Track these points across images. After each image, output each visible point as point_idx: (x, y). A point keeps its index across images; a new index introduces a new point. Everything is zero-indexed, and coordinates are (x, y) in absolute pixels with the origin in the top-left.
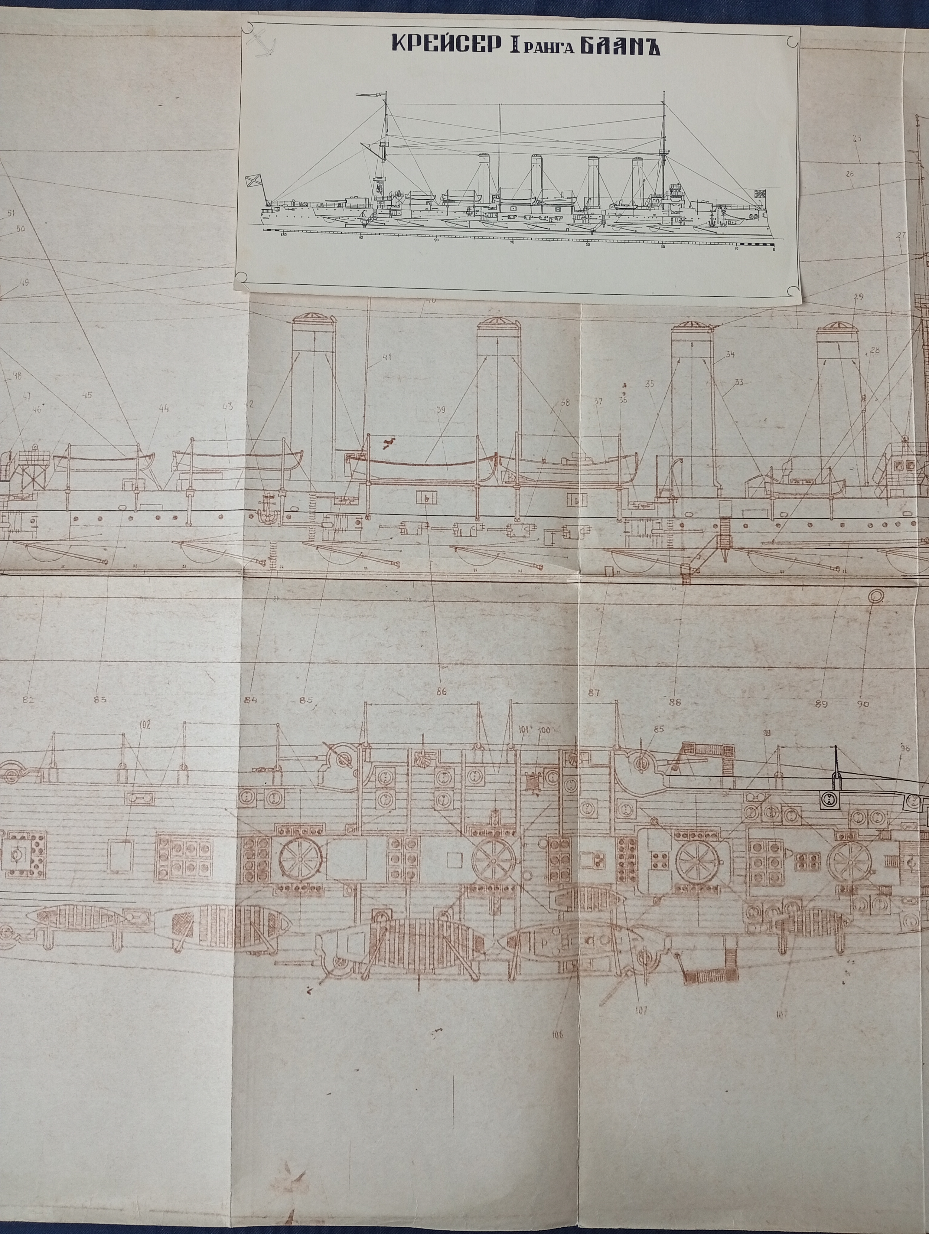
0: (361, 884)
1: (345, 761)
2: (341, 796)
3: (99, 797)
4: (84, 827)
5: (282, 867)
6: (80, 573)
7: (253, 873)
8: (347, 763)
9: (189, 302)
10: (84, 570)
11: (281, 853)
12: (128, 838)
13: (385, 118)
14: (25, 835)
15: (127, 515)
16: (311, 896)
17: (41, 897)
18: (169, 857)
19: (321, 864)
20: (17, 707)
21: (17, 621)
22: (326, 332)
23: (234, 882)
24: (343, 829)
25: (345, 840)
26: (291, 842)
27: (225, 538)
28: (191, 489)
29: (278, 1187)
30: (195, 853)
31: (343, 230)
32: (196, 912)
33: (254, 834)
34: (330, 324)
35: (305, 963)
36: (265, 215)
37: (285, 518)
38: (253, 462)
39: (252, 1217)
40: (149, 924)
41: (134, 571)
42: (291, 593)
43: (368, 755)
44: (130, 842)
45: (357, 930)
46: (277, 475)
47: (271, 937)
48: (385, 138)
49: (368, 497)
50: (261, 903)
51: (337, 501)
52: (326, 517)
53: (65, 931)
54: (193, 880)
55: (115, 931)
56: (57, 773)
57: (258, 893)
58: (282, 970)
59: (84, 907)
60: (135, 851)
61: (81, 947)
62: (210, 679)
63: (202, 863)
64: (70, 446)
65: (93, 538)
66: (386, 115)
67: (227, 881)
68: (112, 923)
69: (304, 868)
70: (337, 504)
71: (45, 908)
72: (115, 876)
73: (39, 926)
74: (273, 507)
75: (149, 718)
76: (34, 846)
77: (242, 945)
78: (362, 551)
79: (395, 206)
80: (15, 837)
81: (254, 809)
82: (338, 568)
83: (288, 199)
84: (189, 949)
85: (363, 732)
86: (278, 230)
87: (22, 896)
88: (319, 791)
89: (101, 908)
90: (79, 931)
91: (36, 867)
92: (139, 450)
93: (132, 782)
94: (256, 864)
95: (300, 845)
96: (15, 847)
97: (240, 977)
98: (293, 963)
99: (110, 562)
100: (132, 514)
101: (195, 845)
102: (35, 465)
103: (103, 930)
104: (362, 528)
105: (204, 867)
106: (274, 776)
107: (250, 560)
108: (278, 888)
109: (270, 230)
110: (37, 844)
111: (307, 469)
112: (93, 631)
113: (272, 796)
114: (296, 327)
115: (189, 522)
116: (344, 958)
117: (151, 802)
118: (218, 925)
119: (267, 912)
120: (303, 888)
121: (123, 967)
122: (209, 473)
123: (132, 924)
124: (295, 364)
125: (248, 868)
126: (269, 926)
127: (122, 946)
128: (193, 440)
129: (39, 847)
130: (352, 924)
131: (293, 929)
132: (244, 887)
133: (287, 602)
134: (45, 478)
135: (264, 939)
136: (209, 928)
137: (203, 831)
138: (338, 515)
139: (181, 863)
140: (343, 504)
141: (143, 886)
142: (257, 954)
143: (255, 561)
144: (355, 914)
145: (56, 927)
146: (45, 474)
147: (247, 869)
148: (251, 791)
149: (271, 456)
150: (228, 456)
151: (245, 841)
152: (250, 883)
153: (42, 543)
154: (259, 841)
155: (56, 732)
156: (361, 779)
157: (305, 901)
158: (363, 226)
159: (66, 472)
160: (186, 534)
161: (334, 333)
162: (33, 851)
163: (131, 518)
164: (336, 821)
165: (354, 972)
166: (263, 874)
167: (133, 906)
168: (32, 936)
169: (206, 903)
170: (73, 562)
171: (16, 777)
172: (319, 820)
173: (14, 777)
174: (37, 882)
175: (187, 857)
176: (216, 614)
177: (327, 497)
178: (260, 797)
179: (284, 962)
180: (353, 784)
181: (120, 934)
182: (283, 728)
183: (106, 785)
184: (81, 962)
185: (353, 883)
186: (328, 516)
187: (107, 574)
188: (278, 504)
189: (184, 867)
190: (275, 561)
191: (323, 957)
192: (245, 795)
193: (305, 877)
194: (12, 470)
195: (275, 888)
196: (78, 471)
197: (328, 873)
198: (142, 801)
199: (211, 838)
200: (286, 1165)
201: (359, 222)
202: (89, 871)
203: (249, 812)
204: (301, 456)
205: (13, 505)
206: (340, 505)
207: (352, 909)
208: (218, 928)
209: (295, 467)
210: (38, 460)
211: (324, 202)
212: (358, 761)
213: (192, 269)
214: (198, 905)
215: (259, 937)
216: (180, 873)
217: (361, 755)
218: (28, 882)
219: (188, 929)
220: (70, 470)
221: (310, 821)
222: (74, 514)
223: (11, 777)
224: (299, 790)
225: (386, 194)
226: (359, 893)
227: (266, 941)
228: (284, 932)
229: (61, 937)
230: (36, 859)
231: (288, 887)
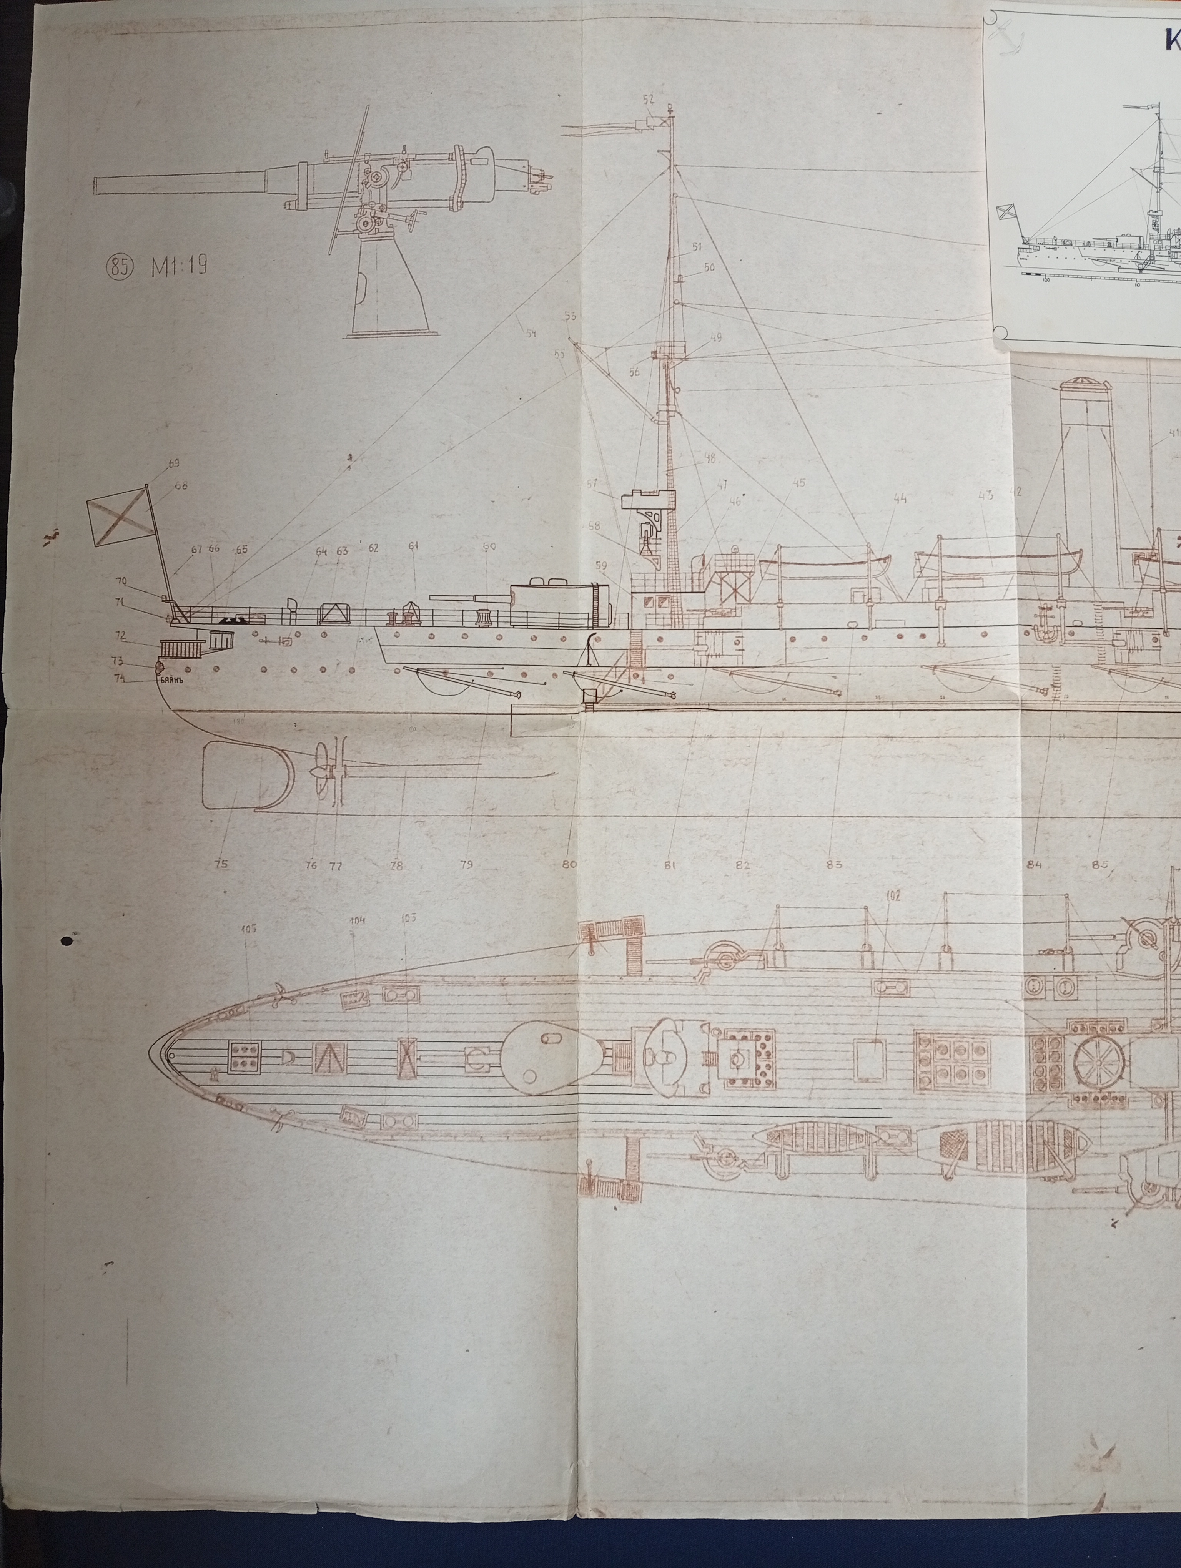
0: (1172, 1092)
1: (1149, 941)
2: (1146, 984)
3: (838, 986)
4: (822, 1024)
5: (1077, 1072)
6: (809, 706)
7: (1044, 1080)
8: (1151, 943)
9: (927, 364)
10: (814, 703)
11: (1076, 1055)
12: (878, 1037)
13: (1159, 136)
14: (748, 1034)
15: (859, 633)
16: (1113, 1108)
17: (771, 1112)
18: (932, 1062)
19: (1123, 1069)
20: (728, 874)
21: (724, 767)
22: (1100, 401)
23: (1024, 1092)
24: (1149, 1025)
25: (1151, 1039)
26: (1087, 1041)
27: (991, 661)
28: (941, 599)
29: (1084, 1466)
30: (966, 1056)
31: (1116, 275)
32: (971, 1129)
33: (1044, 1032)
34: (1104, 391)
35: (1108, 1190)
36: (1023, 255)
37: (1067, 635)
38: (1026, 564)
39: (1054, 1504)
40: (909, 1144)
41: (879, 703)
42: (1078, 729)
43: (1176, 933)
44: (881, 1043)
45: (1168, 1148)
46: (1053, 580)
47: (1068, 1159)
48: (1160, 161)
49: (1164, 607)
50: (1055, 1118)
51: (1128, 613)
52: (1117, 634)
53: (803, 1155)
54: (965, 1089)
55: (867, 1154)
56: (785, 956)
57: (1051, 1105)
58: (1081, 1198)
59: (827, 1125)
60: (888, 1054)
61: (824, 1175)
62: (978, 839)
63: (977, 1069)
64: (780, 547)
65: (816, 663)
66: (1160, 133)
67: (1013, 1090)
68: (863, 1144)
69: (1103, 1074)
70: (1128, 617)
71: (777, 1126)
72: (864, 1085)
73: (770, 1149)
74: (1051, 622)
75: (899, 887)
76: (759, 1048)
77: (1035, 1169)
78: (1162, 675)
79: (1175, 247)
80: (734, 1038)
81: (1043, 1000)
82: (1134, 698)
83: (1048, 236)
84: (964, 1175)
85: (1169, 904)
86: (1039, 275)
87: (746, 1111)
88: (1119, 978)
89: (849, 1125)
90: (822, 1155)
91: (763, 1074)
92: (871, 552)
93: (881, 967)
94: (1048, 1070)
95: (1097, 1046)
96: (734, 1050)
97: (1033, 1209)
98: (1095, 1190)
99: (844, 693)
100: (866, 632)
101: (966, 1045)
102: (736, 572)
103: (852, 1153)
104: (1160, 647)
105: (979, 1073)
106: (1064, 960)
107: (1030, 688)
108: (1074, 1099)
109: (1029, 274)
110: (763, 1046)
111: (1088, 572)
112: (823, 779)
113: (1063, 984)
114: (1064, 395)
115: (942, 642)
116: (1155, 1183)
117: (905, 992)
118: (1002, 1145)
119: (1062, 1128)
120: (1103, 1099)
121: (879, 1199)
122: (964, 579)
123: (889, 1145)
124: (1065, 441)
125: (1039, 1074)
126: (1065, 1146)
127: (877, 1173)
128: (940, 538)
129: (766, 1050)
130: (1163, 1141)
131: (1093, 1149)
132: (1035, 1098)
133: (1075, 741)
134: (750, 588)
135: (1060, 1162)
136: (990, 1149)
137: (975, 1028)
138: (1130, 630)
139: (948, 1069)
140: (1135, 617)
141: (901, 1097)
142: (1052, 1180)
143: (1036, 689)
144: (1167, 1129)
145: (792, 1151)
146: (750, 583)
147: (1037, 1075)
148: (1038, 979)
149: (1045, 556)
150: (990, 557)
151: (1035, 1041)
152: (1041, 1092)
153: (751, 669)
154: (1050, 1040)
155: (781, 906)
156: (1168, 963)
157: (1106, 1114)
158: (1138, 271)
159: (777, 581)
160: (939, 656)
161: (1110, 403)
162: (758, 1054)
163: (865, 637)
164: (1140, 1016)
165: (1167, 1199)
166: (1057, 1081)
167: (889, 1122)
168: (762, 1163)
169: (985, 1117)
170: (796, 695)
171: (732, 961)
172: (1119, 1014)
173: (729, 961)
174: (765, 1094)
175: (956, 1061)
176: (984, 756)
177: (1116, 608)
178: (1049, 986)
179: (1083, 1189)
180: (1159, 970)
181: (874, 1157)
182: (1073, 901)
183: (846, 971)
184: (825, 1194)
185: (1162, 1092)
186: (1118, 632)
187: (844, 707)
188: (1057, 617)
189: (953, 1074)
190: (1059, 689)
191: (1130, 1182)
192: (1031, 983)
193: (1105, 1085)
194: (707, 579)
195: (1070, 1098)
196: (792, 579)
197: (1133, 1079)
198: (894, 991)
199: (988, 1037)
200: (1092, 1438)
201: (1133, 265)
202: (831, 1079)
203: (1037, 1005)
204: (1081, 557)
205: (711, 623)
206: (1132, 617)
207: (1162, 1123)
208: (1002, 1149)
209: (1074, 571)
210: (740, 566)
211: (1091, 241)
212: (1165, 940)
213: (928, 322)
214: (973, 1120)
215: (1054, 1159)
216: (947, 1081)
217: (1168, 933)
218: (754, 1093)
219: (961, 1151)
220: (781, 579)
221: (1108, 1016)
222: (791, 633)
223: (726, 961)
224: (1094, 977)
225: (1164, 232)
226: (1170, 1104)
227: (1062, 1164)
228: (1082, 1152)
229: (799, 1163)
230: (763, 1065)
231: (1086, 1097)
